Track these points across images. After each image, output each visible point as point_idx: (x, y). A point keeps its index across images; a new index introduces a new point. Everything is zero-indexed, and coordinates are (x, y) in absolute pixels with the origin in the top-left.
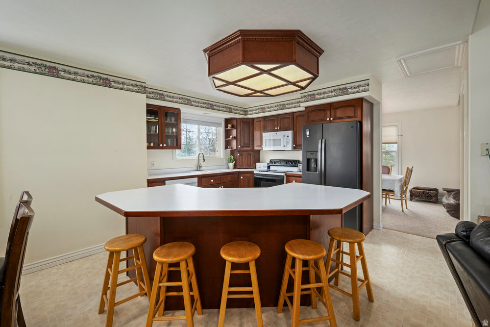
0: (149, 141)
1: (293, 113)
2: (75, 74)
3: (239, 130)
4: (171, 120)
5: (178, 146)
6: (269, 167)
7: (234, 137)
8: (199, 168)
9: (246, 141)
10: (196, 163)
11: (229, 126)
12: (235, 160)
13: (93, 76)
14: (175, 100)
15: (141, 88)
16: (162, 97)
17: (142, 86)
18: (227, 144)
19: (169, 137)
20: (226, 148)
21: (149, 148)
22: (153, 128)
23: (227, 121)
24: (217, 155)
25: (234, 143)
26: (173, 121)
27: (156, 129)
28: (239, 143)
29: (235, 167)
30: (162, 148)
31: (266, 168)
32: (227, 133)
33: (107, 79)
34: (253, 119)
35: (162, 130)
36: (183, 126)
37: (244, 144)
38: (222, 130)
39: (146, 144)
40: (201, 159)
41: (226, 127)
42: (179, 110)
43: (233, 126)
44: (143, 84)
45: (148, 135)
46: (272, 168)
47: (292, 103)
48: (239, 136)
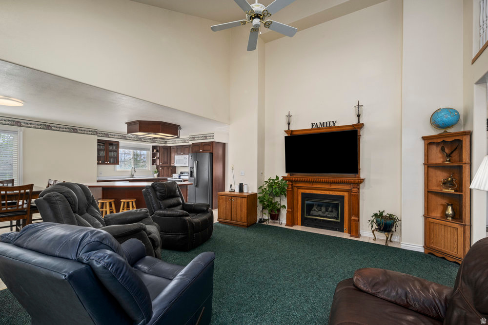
0: (98, 160)
1: (202, 143)
2: (60, 127)
3: (161, 153)
4: (113, 148)
5: (117, 163)
6: (180, 176)
7: (158, 158)
8: (132, 176)
9: (166, 160)
10: (130, 173)
11: (155, 150)
12: (158, 171)
13: (68, 128)
14: (115, 137)
15: (95, 132)
16: (107, 135)
17: (95, 131)
18: (154, 162)
19: (111, 157)
20: (153, 164)
21: (98, 163)
22: (102, 152)
23: (154, 147)
24: (146, 168)
25: (158, 161)
26: (114, 149)
27: (103, 153)
28: (161, 161)
29: (158, 176)
30: (107, 164)
31: (178, 177)
32: (154, 155)
33: (76, 129)
34: (170, 147)
35: (107, 154)
36: (121, 151)
37: (164, 162)
38: (150, 152)
39: (96, 162)
40: (133, 170)
41: (153, 151)
42: (118, 142)
43: (157, 151)
44: (96, 130)
45: (98, 157)
46: (181, 177)
47: (199, 137)
48: (161, 156)
